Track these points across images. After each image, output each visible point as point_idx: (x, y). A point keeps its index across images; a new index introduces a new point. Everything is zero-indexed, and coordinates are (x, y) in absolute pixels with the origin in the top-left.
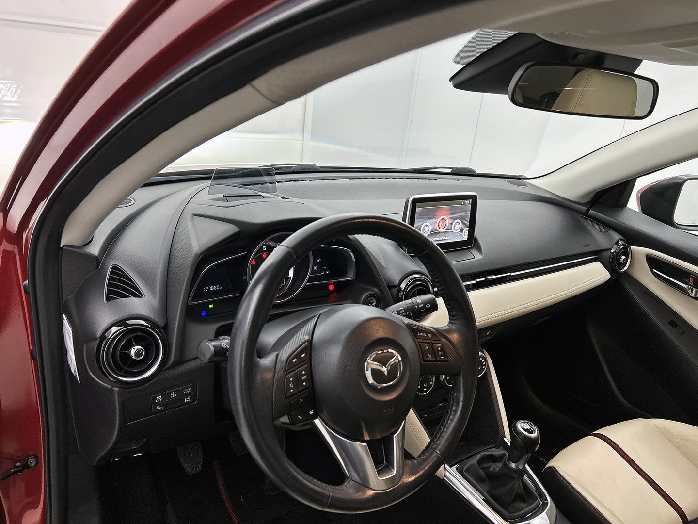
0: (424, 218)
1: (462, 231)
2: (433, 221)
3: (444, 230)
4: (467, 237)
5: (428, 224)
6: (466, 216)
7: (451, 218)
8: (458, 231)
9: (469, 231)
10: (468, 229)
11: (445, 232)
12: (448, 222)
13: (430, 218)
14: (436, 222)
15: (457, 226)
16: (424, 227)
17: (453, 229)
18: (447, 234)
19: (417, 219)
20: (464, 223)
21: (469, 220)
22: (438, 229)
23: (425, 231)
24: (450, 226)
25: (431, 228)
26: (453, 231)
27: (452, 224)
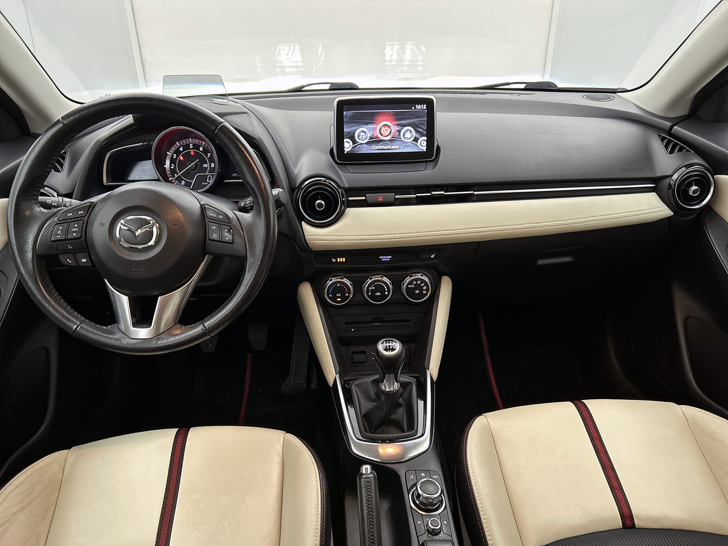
0: (358, 122)
1: (416, 140)
2: (373, 126)
3: (388, 138)
4: (426, 148)
5: (365, 130)
6: (420, 123)
7: (398, 125)
8: (410, 140)
9: (427, 141)
10: (425, 138)
11: (390, 141)
12: (394, 129)
13: (367, 124)
14: (375, 129)
15: (408, 135)
16: (359, 133)
17: (402, 137)
18: (394, 143)
19: (348, 123)
20: (417, 131)
21: (425, 128)
22: (380, 136)
23: (361, 138)
24: (397, 133)
25: (369, 135)
26: (403, 139)
27: (399, 131)
